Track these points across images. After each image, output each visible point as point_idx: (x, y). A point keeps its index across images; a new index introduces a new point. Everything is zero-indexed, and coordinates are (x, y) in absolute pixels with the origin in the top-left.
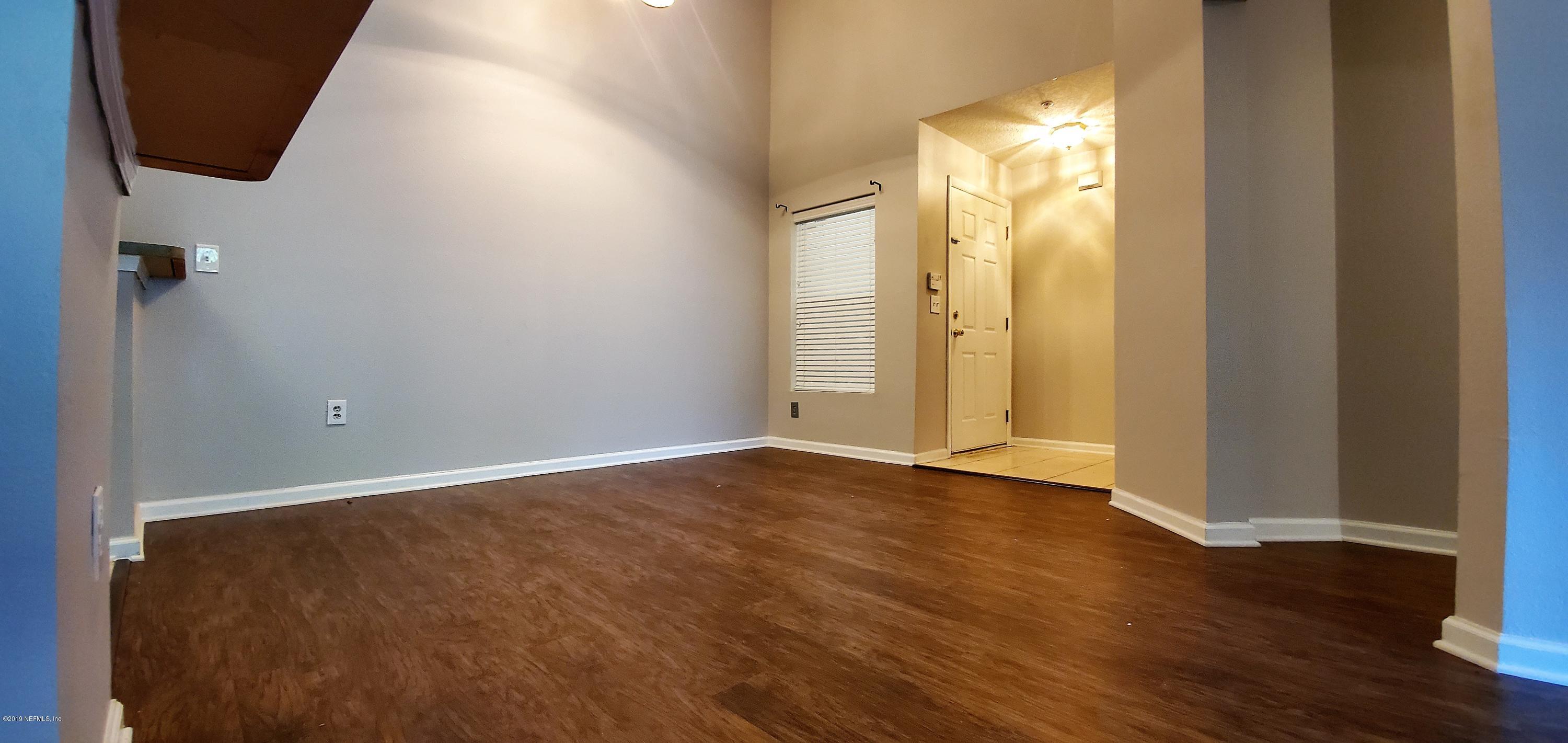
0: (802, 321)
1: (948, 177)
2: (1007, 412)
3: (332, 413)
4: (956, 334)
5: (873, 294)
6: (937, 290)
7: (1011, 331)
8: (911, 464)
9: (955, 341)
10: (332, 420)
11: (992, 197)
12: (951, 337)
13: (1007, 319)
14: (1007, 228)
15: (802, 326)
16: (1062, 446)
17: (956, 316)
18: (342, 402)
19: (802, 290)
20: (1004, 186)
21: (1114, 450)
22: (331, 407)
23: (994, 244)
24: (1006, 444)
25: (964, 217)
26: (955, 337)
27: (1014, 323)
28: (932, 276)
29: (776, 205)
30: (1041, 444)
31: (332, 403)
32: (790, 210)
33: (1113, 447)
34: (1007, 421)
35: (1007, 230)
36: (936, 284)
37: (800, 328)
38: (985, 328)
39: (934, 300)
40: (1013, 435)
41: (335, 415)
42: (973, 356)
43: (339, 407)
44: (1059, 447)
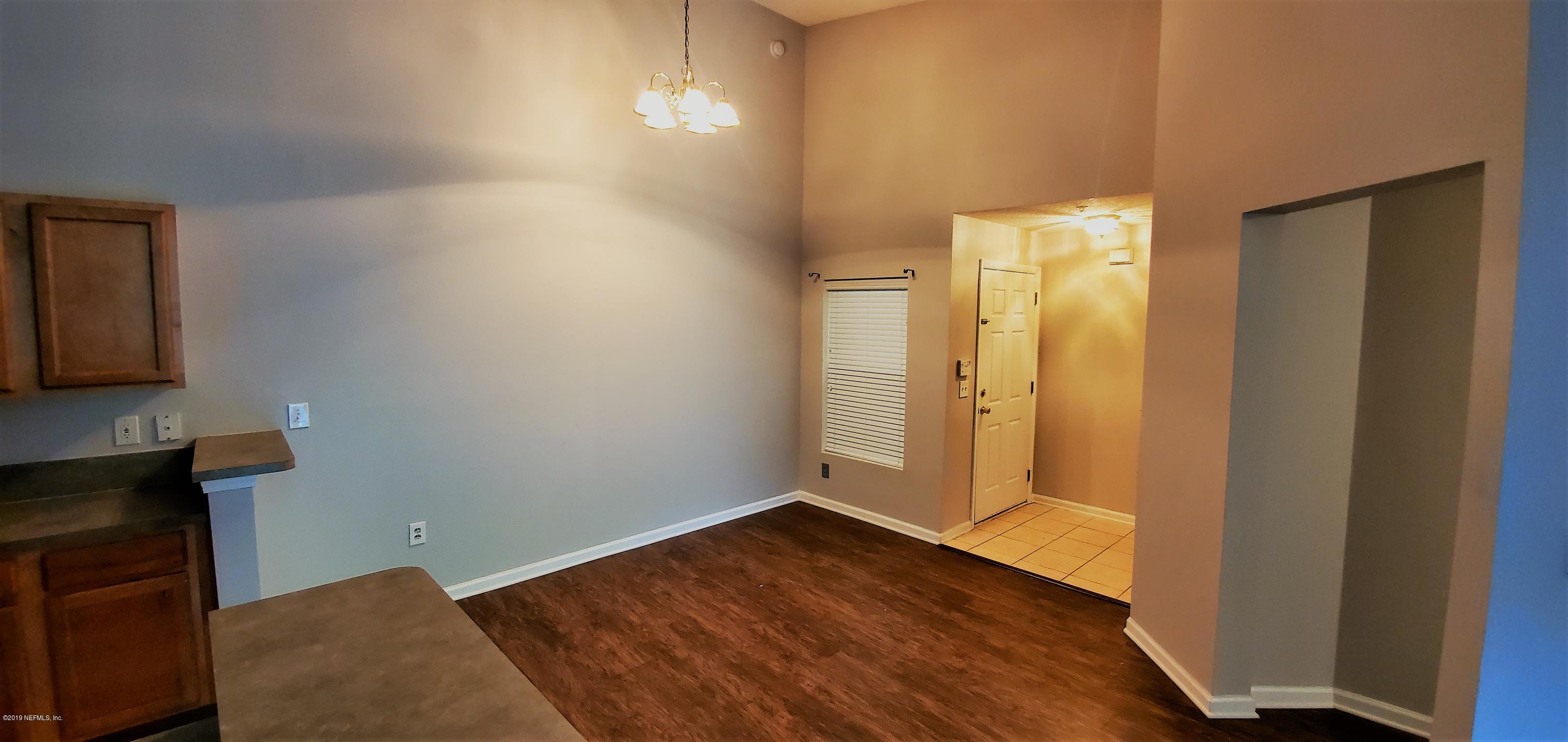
0: (833, 386)
1: (980, 261)
2: (1029, 471)
3: (413, 534)
4: (982, 411)
5: (904, 373)
6: (966, 376)
7: (1035, 396)
8: (937, 543)
9: (981, 418)
10: (414, 542)
11: (1022, 268)
12: (978, 415)
13: (1032, 383)
14: (1036, 294)
15: (833, 391)
16: (1083, 509)
17: (983, 394)
18: (421, 524)
19: (833, 356)
20: (1035, 254)
21: (1134, 521)
22: (412, 531)
23: (1022, 313)
24: (1026, 502)
25: (994, 294)
26: (982, 414)
27: (1040, 387)
28: (961, 364)
29: (809, 274)
30: (1061, 504)
31: (414, 526)
32: (822, 277)
33: (1134, 517)
34: (1029, 480)
35: (1036, 297)
36: (966, 371)
37: (831, 392)
38: (1010, 397)
39: (963, 385)
40: (1034, 492)
41: (416, 536)
42: (997, 427)
43: (419, 529)
44: (1079, 510)
